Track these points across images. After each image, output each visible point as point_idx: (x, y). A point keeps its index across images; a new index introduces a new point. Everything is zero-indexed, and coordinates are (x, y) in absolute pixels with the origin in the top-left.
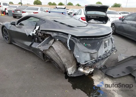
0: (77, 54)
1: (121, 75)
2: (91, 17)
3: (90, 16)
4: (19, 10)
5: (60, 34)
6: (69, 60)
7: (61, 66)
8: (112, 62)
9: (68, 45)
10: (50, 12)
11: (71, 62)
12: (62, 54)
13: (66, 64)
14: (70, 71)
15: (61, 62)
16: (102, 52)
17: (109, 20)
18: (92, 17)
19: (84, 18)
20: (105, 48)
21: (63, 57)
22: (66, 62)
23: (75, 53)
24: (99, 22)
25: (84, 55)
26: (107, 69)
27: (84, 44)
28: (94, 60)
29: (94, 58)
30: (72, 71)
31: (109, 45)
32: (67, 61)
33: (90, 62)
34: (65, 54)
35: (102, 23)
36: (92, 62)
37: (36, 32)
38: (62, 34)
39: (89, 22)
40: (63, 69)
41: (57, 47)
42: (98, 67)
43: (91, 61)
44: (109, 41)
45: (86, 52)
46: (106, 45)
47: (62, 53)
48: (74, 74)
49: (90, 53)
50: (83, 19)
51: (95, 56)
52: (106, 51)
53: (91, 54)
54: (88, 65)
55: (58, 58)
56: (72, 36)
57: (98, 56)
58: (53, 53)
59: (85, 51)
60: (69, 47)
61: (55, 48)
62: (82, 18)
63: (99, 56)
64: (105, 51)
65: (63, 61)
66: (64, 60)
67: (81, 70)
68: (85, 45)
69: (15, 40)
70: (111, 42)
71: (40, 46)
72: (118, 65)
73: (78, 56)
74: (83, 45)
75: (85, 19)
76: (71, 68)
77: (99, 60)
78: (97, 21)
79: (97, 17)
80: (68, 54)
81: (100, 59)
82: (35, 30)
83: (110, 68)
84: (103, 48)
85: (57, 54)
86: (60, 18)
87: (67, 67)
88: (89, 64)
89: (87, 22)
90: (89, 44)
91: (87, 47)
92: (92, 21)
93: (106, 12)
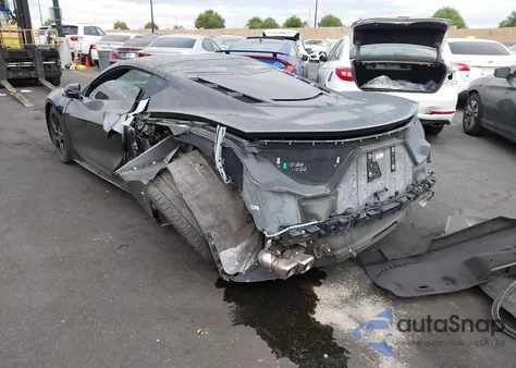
0: (252, 199)
1: (433, 290)
2: (378, 67)
3: (374, 65)
4: (133, 50)
5: (198, 126)
6: (226, 222)
7: (193, 241)
8: (423, 238)
9: (219, 165)
10: (227, 52)
11: (235, 229)
12: (197, 197)
13: (214, 234)
14: (231, 260)
15: (195, 225)
16: (354, 193)
17: (450, 77)
18: (383, 67)
19: (347, 70)
20: (370, 179)
21: (203, 210)
22: (212, 227)
23: (246, 195)
24: (410, 85)
25: (273, 203)
26: (387, 266)
27: (278, 162)
28: (318, 225)
29: (314, 217)
30: (237, 263)
31: (392, 171)
32: (216, 223)
33: (298, 229)
34: (212, 198)
35: (422, 88)
36: (307, 232)
37: (135, 119)
38: (203, 127)
39: (368, 86)
40: (204, 253)
41: (185, 172)
42: (338, 252)
43: (303, 228)
44: (393, 156)
45: (280, 193)
46: (374, 171)
47: (197, 193)
48: (246, 275)
49: (299, 196)
50: (344, 73)
51: (321, 210)
52: (376, 195)
53: (306, 199)
54: (291, 241)
55: (185, 212)
56: (230, 130)
57: (333, 209)
58: (169, 193)
59: (276, 188)
60: (222, 171)
61: (177, 177)
62: (339, 72)
63: (340, 211)
64: (371, 193)
65: (201, 223)
66: (205, 220)
67: (267, 258)
68: (281, 165)
69: (82, 149)
70: (408, 159)
71: (132, 169)
72: (437, 250)
73: (257, 208)
74: (276, 165)
75: (350, 75)
76: (235, 249)
77: (339, 224)
78: (404, 82)
79: (402, 65)
80: (222, 198)
81: (342, 220)
82: (131, 114)
83: (401, 262)
84: (363, 181)
85: (180, 197)
86: (224, 69)
87: (217, 245)
88: (291, 237)
89: (360, 84)
90: (299, 164)
91: (291, 173)
92: (381, 82)
93: (437, 44)
